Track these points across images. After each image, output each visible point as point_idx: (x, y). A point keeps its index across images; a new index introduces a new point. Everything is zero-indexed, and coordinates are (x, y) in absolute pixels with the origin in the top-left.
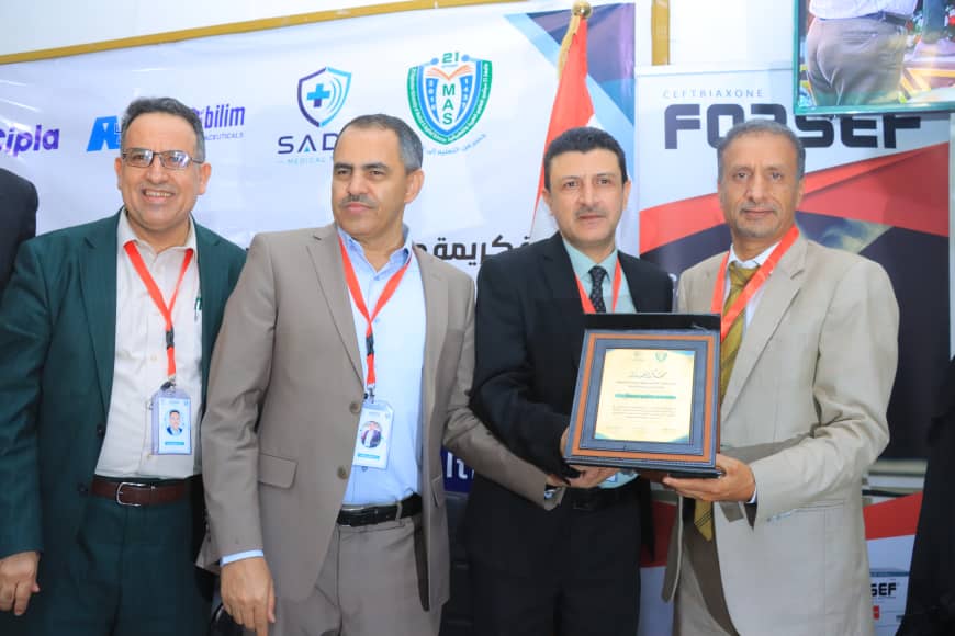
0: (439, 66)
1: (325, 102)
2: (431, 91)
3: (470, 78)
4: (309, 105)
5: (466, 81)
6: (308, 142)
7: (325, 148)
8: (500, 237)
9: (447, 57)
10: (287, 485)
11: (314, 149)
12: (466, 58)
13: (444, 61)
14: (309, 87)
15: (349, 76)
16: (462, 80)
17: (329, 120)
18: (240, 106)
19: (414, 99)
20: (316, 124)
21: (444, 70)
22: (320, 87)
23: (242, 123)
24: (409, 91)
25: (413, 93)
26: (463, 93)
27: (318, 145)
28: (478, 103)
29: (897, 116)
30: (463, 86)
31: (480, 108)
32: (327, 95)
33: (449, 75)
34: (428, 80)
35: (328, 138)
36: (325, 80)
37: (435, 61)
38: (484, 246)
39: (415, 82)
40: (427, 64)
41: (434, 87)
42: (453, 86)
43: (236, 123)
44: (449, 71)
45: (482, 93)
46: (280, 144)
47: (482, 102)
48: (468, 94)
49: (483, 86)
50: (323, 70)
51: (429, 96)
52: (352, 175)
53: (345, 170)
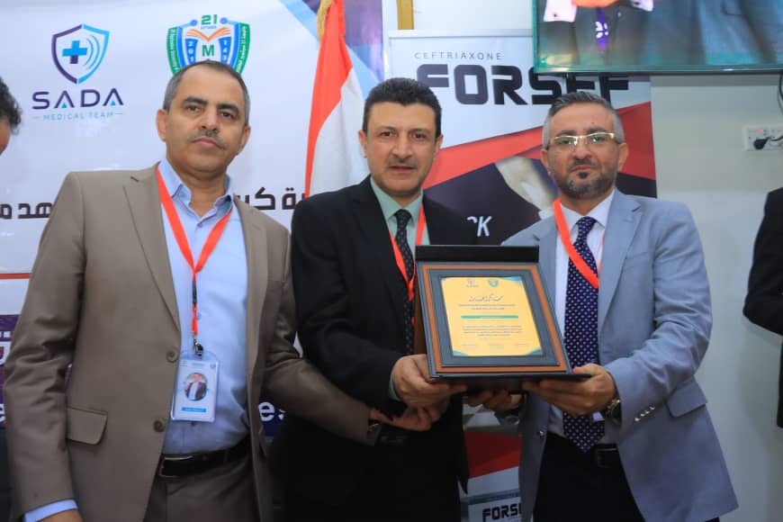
0: (198, 27)
1: (81, 58)
2: (191, 51)
3: (229, 39)
4: (65, 61)
5: (225, 42)
6: (65, 97)
7: (83, 105)
8: (263, 189)
9: (206, 19)
10: (95, 441)
11: (72, 106)
12: (224, 21)
13: (203, 23)
15: (106, 34)
16: (221, 41)
17: (87, 77)
19: (174, 58)
20: (74, 80)
21: (203, 31)
22: (76, 44)
24: (169, 50)
25: (173, 53)
26: (223, 53)
27: (77, 101)
28: (237, 63)
29: (611, 79)
30: (223, 46)
32: (84, 51)
33: (208, 36)
34: (188, 40)
35: (87, 95)
36: (82, 37)
37: (194, 23)
38: (247, 198)
39: (175, 42)
40: (187, 25)
41: (194, 47)
42: (212, 47)
44: (208, 33)
45: (240, 55)
46: (35, 99)
47: (241, 62)
48: (227, 54)
49: (241, 48)
50: (79, 27)
51: (189, 56)
52: (204, 110)
53: (196, 105)
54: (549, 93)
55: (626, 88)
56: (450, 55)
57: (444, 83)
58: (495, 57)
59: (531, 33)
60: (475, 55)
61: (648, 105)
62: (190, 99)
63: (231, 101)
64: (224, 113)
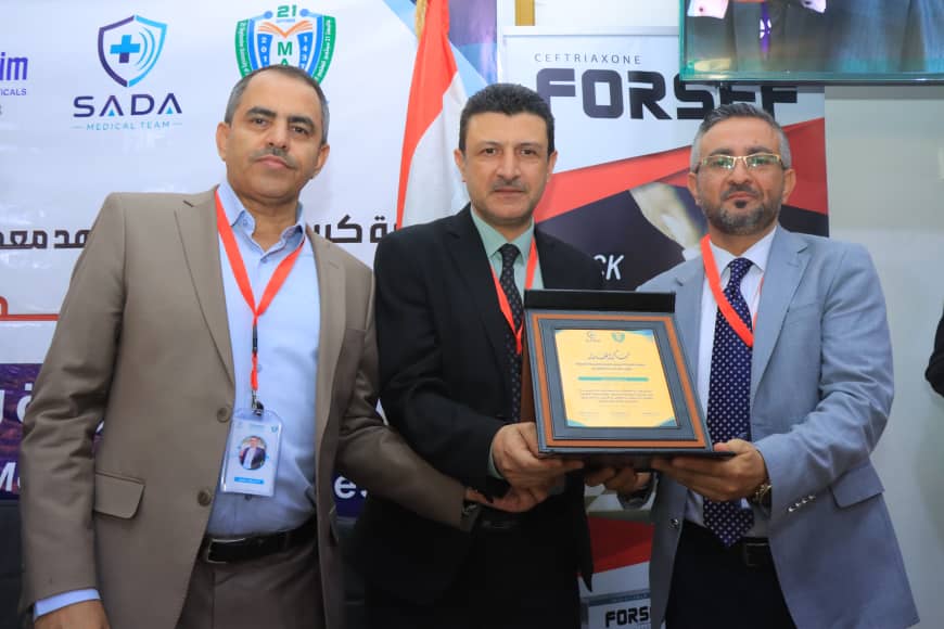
0: (273, 20)
1: (132, 56)
2: (264, 49)
3: (310, 35)
4: (113, 60)
5: (306, 38)
6: (112, 104)
7: (134, 112)
8: (347, 218)
9: (283, 11)
10: (130, 514)
11: (121, 113)
12: (304, 13)
13: (279, 15)
14: (113, 38)
15: (163, 27)
16: (301, 37)
17: (139, 79)
18: (20, 57)
19: (243, 58)
20: (124, 83)
21: (280, 25)
22: (126, 39)
23: (25, 77)
24: (238, 48)
25: (242, 51)
26: (302, 52)
27: (126, 107)
28: (320, 65)
29: (775, 89)
30: (302, 44)
31: (321, 71)
32: (136, 48)
33: (285, 31)
34: (260, 36)
35: (138, 100)
36: (134, 31)
37: (268, 15)
38: (328, 228)
39: (245, 37)
40: (259, 18)
41: (268, 45)
43: (17, 78)
44: (285, 27)
45: (323, 54)
46: (77, 105)
47: (324, 63)
48: (308, 53)
49: (325, 47)
50: (131, 19)
51: (262, 55)
52: (272, 124)
53: (263, 117)
54: (699, 105)
55: (793, 100)
56: (577, 58)
57: (570, 92)
58: (632, 60)
59: (678, 32)
60: (609, 59)
61: (822, 121)
62: (255, 110)
63: (305, 114)
64: (297, 128)
